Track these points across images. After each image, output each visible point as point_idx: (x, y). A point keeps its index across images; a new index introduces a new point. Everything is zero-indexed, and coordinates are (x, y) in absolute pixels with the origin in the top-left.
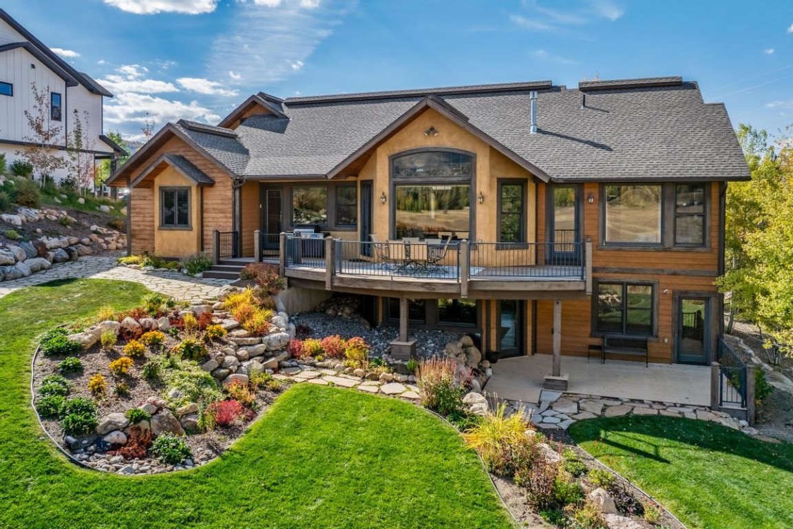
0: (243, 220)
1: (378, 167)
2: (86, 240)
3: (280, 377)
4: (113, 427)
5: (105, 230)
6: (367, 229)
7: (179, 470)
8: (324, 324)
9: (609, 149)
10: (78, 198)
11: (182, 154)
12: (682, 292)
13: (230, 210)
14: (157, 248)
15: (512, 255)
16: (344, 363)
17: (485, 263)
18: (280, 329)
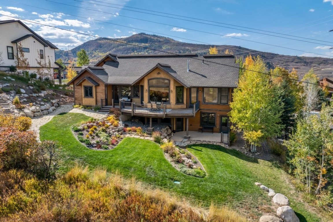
0: (108, 95)
1: (145, 82)
2: (61, 100)
3: (122, 136)
4: (94, 144)
5: (64, 96)
6: (142, 99)
7: (107, 150)
8: (131, 124)
9: (206, 77)
10: (53, 85)
11: (90, 76)
12: (222, 115)
13: (104, 93)
14: (83, 103)
15: (180, 106)
16: (136, 133)
17: (172, 108)
18: (121, 125)
